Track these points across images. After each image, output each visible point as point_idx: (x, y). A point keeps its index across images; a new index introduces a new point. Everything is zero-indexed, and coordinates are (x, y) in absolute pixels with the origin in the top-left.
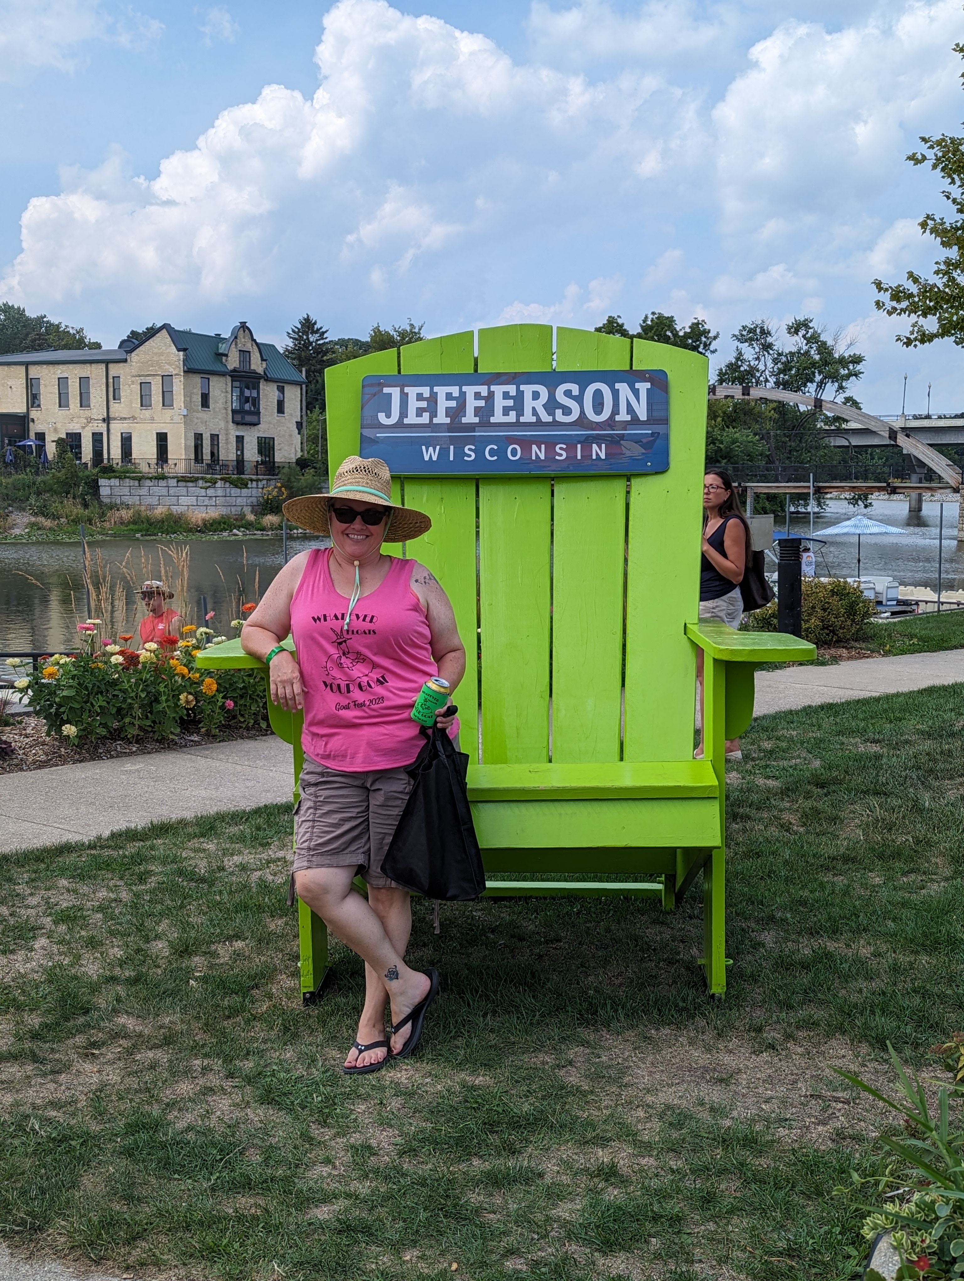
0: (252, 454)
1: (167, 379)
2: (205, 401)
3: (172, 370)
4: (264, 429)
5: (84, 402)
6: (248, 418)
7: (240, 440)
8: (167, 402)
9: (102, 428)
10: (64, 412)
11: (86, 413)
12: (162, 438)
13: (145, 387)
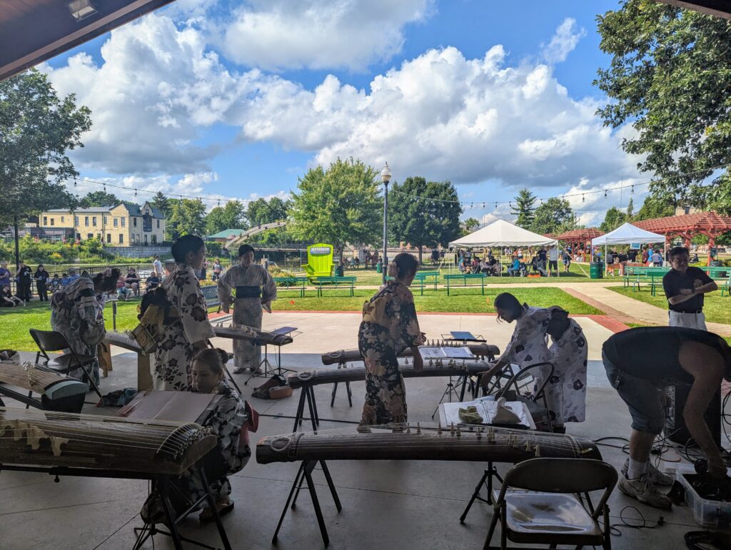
0: (149, 240)
1: (123, 218)
2: (135, 224)
3: (124, 215)
4: (153, 233)
5: (95, 224)
6: (148, 230)
7: (146, 236)
8: (123, 224)
9: (101, 232)
10: (87, 228)
11: (95, 228)
12: (121, 236)
13: (115, 221)
